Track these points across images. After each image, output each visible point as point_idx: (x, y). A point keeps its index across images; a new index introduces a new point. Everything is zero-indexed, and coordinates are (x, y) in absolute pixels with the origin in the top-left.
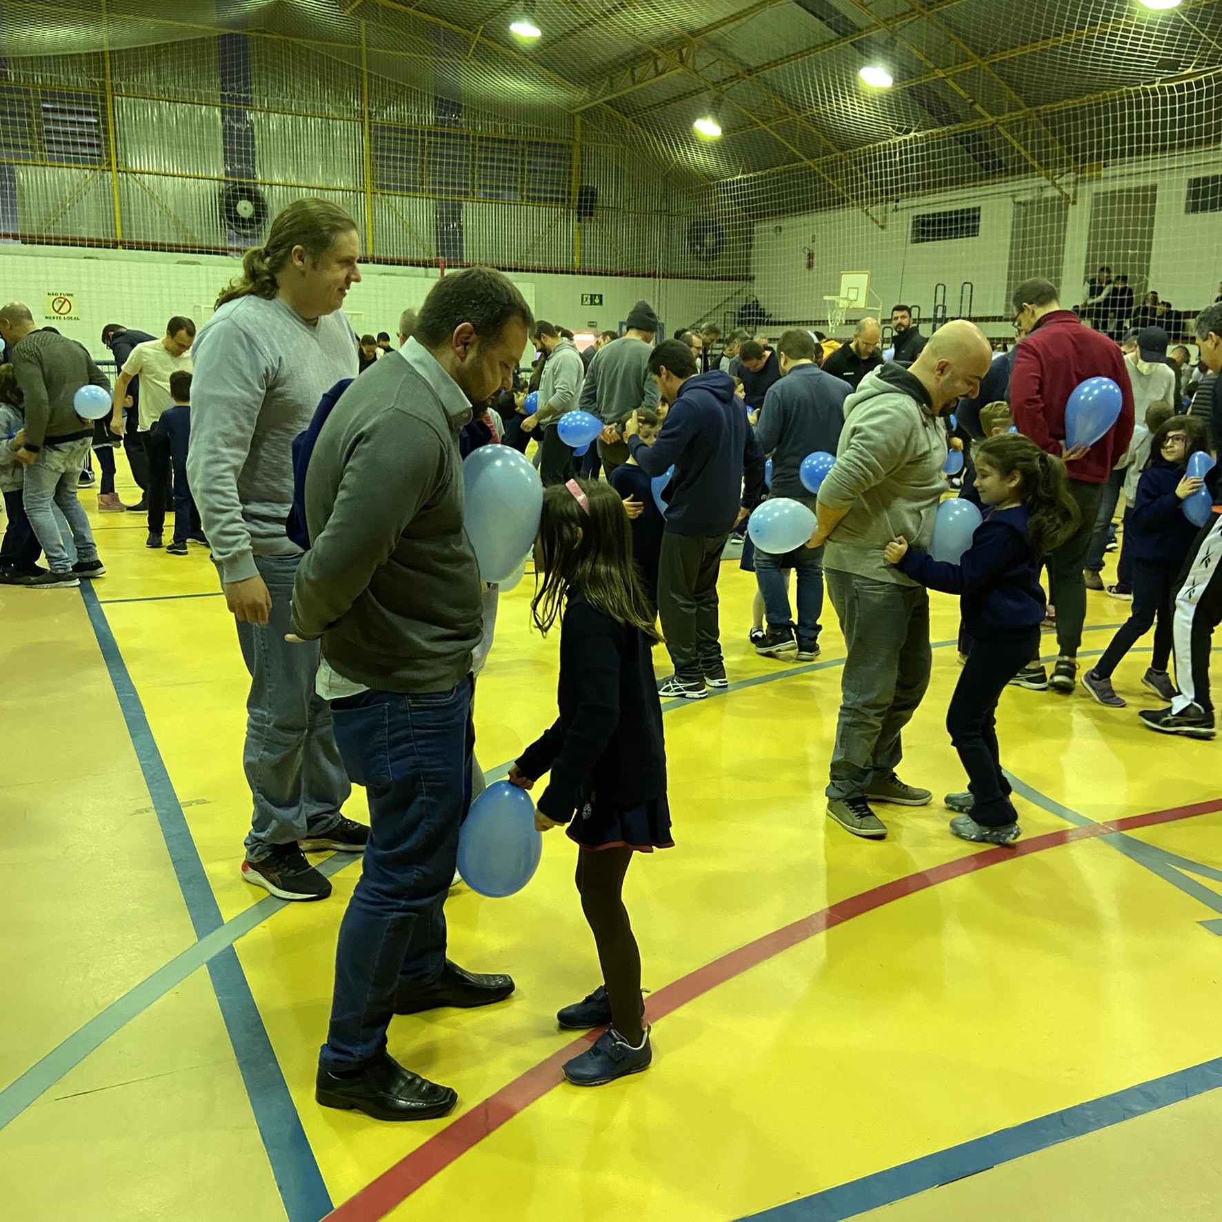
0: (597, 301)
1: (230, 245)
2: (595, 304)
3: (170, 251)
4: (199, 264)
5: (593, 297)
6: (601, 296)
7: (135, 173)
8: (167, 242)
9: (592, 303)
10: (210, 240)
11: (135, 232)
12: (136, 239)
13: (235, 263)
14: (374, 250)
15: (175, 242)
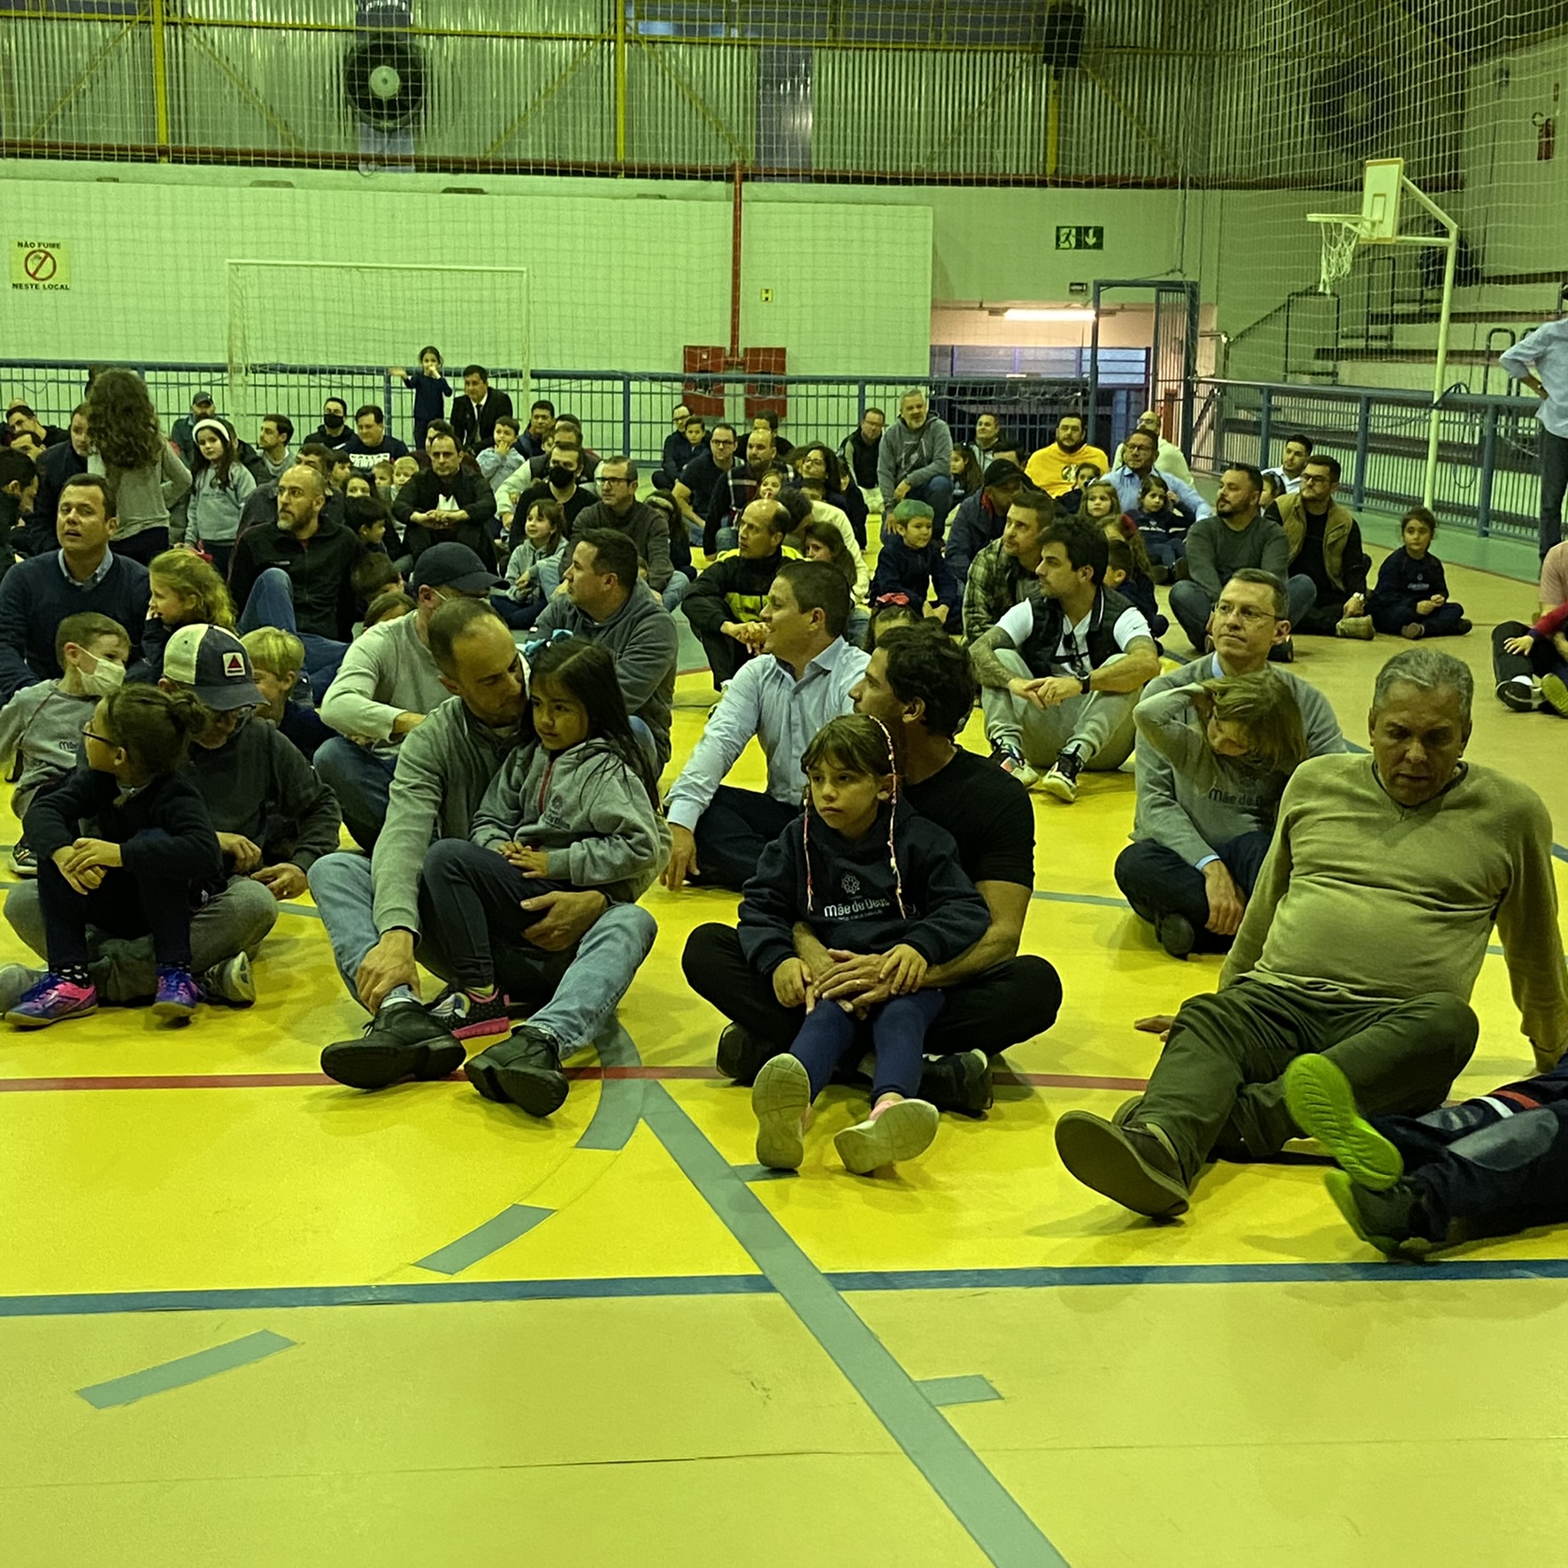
0: (1091, 240)
1: (361, 151)
2: (1087, 246)
3: (245, 163)
4: (289, 185)
6: (1099, 232)
7: (198, 26)
8: (251, 147)
9: (1080, 244)
10: (327, 142)
11: (194, 131)
12: (197, 144)
13: (364, 182)
14: (629, 150)
15: (265, 147)
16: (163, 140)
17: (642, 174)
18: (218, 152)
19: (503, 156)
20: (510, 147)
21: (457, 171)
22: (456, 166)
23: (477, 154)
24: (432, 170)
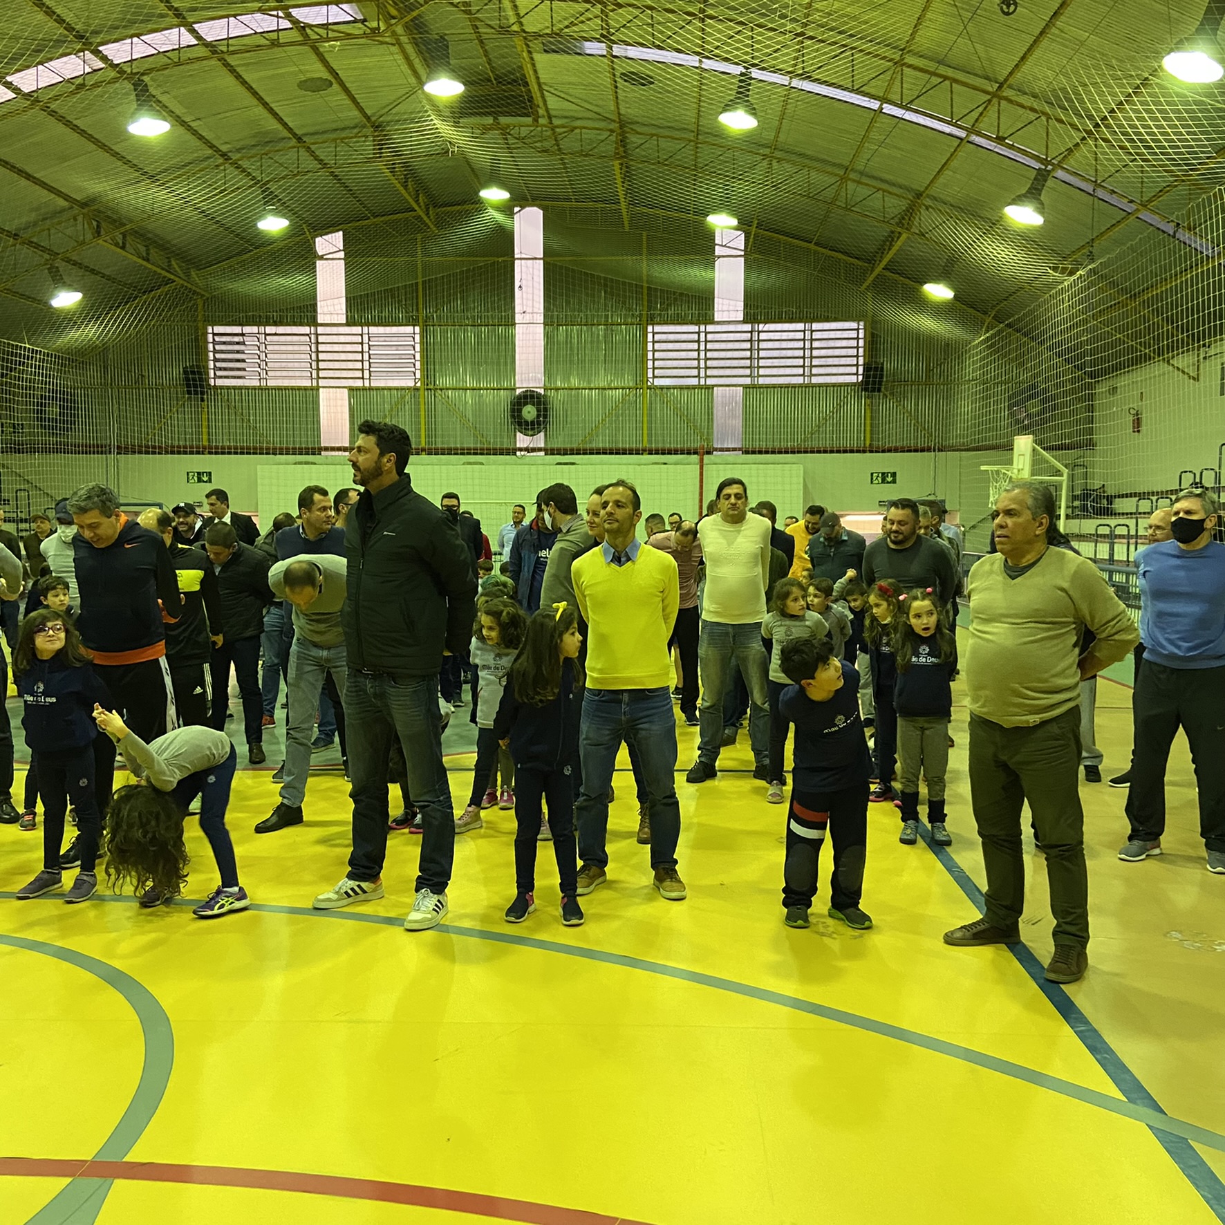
0: (889, 479)
1: (518, 446)
2: (888, 482)
3: (462, 454)
4: (482, 464)
5: (884, 475)
6: (894, 475)
7: (441, 389)
8: (465, 446)
9: (883, 481)
10: (502, 443)
11: (439, 440)
12: (439, 446)
13: (519, 461)
14: (650, 442)
15: (472, 446)
16: (423, 445)
17: (657, 453)
18: (450, 449)
19: (588, 446)
20: (591, 442)
21: (565, 454)
22: (564, 452)
23: (575, 446)
24: (553, 454)
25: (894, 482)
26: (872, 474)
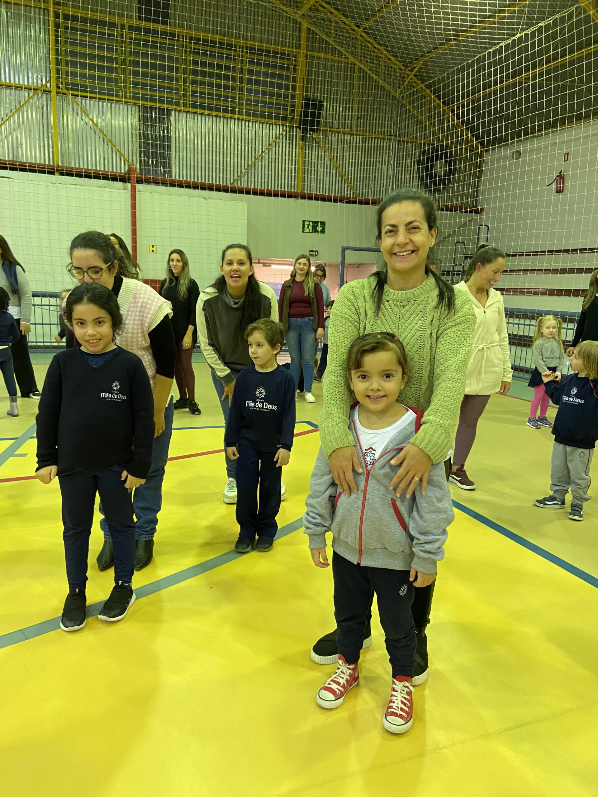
0: (319, 229)
2: (317, 232)
5: (315, 224)
6: (323, 224)
9: (315, 230)
14: (62, 159)
17: (70, 173)
25: (323, 231)
26: (304, 221)
